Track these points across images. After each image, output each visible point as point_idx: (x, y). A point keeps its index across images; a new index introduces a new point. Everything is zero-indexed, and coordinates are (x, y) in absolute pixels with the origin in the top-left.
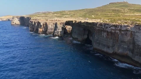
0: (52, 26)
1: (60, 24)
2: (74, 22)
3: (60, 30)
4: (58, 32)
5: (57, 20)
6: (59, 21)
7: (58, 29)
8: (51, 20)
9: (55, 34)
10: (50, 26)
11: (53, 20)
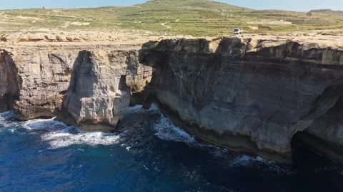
0: (46, 70)
1: (111, 57)
2: (213, 47)
3: (111, 94)
4: (103, 104)
5: (59, 39)
6: (70, 40)
7: (104, 89)
8: (25, 37)
9: (83, 115)
10: (35, 69)
11: (38, 36)
